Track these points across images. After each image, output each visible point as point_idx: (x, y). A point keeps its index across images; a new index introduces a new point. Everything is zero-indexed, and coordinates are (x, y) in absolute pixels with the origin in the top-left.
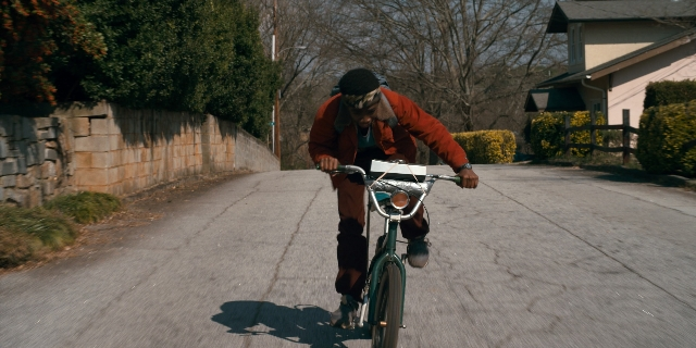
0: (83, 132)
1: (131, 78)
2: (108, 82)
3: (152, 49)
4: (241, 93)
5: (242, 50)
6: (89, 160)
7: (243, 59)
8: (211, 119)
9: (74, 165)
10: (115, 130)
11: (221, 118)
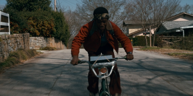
0: (51, 41)
1: (57, 34)
2: (54, 35)
3: (59, 31)
4: (65, 37)
5: (66, 31)
6: (52, 44)
7: (66, 32)
8: (61, 41)
9: (50, 44)
10: (54, 40)
11: (62, 41)
